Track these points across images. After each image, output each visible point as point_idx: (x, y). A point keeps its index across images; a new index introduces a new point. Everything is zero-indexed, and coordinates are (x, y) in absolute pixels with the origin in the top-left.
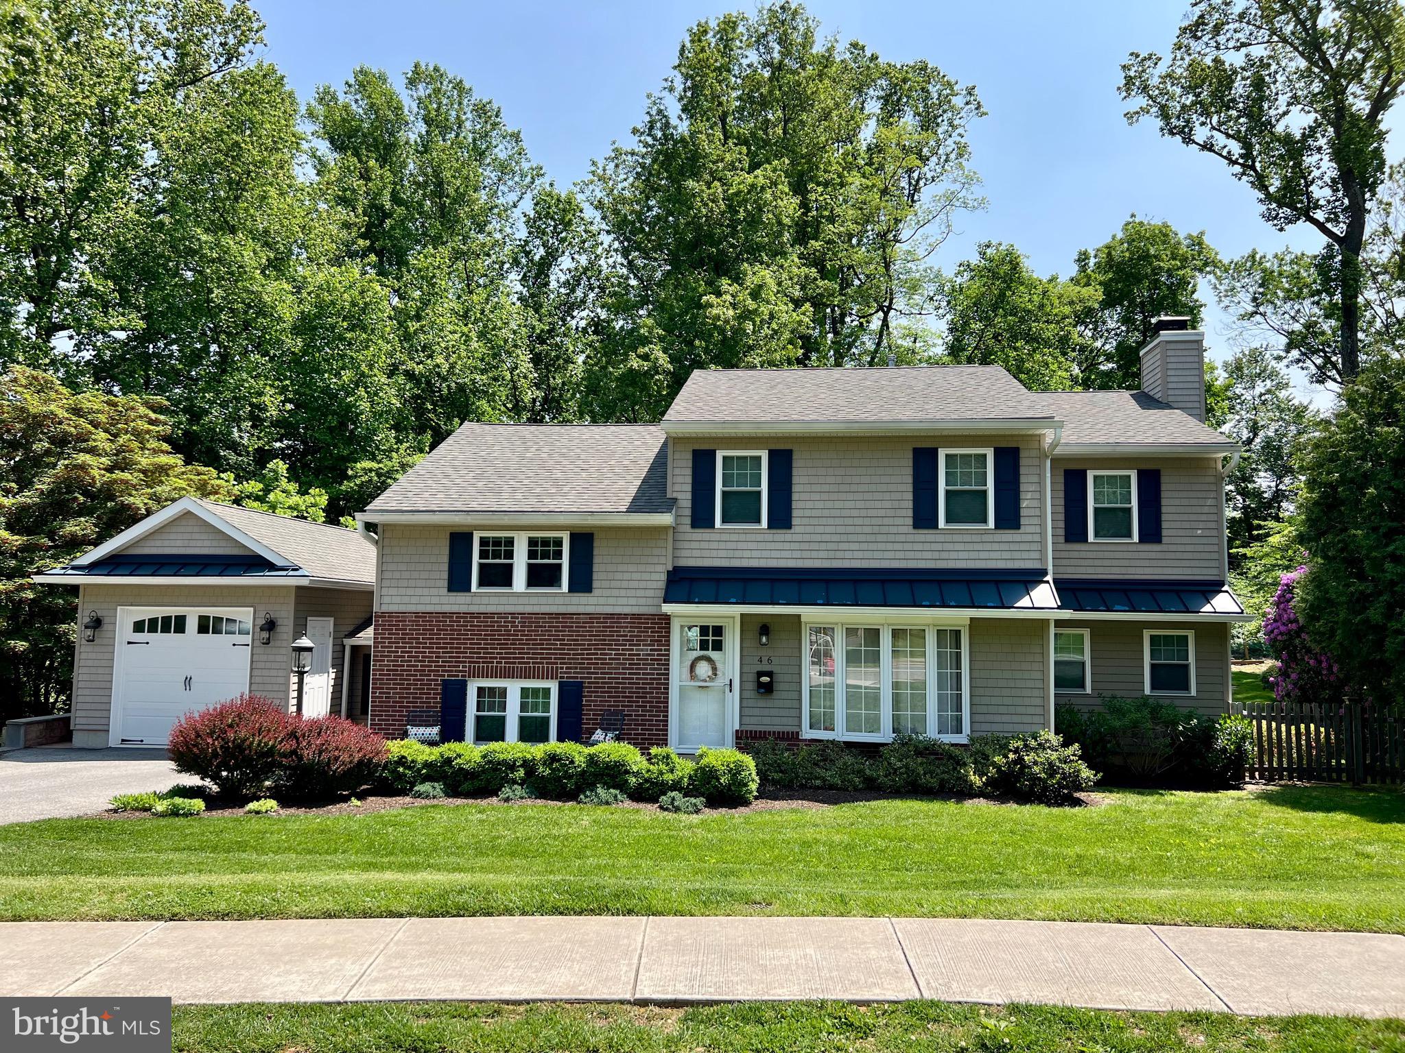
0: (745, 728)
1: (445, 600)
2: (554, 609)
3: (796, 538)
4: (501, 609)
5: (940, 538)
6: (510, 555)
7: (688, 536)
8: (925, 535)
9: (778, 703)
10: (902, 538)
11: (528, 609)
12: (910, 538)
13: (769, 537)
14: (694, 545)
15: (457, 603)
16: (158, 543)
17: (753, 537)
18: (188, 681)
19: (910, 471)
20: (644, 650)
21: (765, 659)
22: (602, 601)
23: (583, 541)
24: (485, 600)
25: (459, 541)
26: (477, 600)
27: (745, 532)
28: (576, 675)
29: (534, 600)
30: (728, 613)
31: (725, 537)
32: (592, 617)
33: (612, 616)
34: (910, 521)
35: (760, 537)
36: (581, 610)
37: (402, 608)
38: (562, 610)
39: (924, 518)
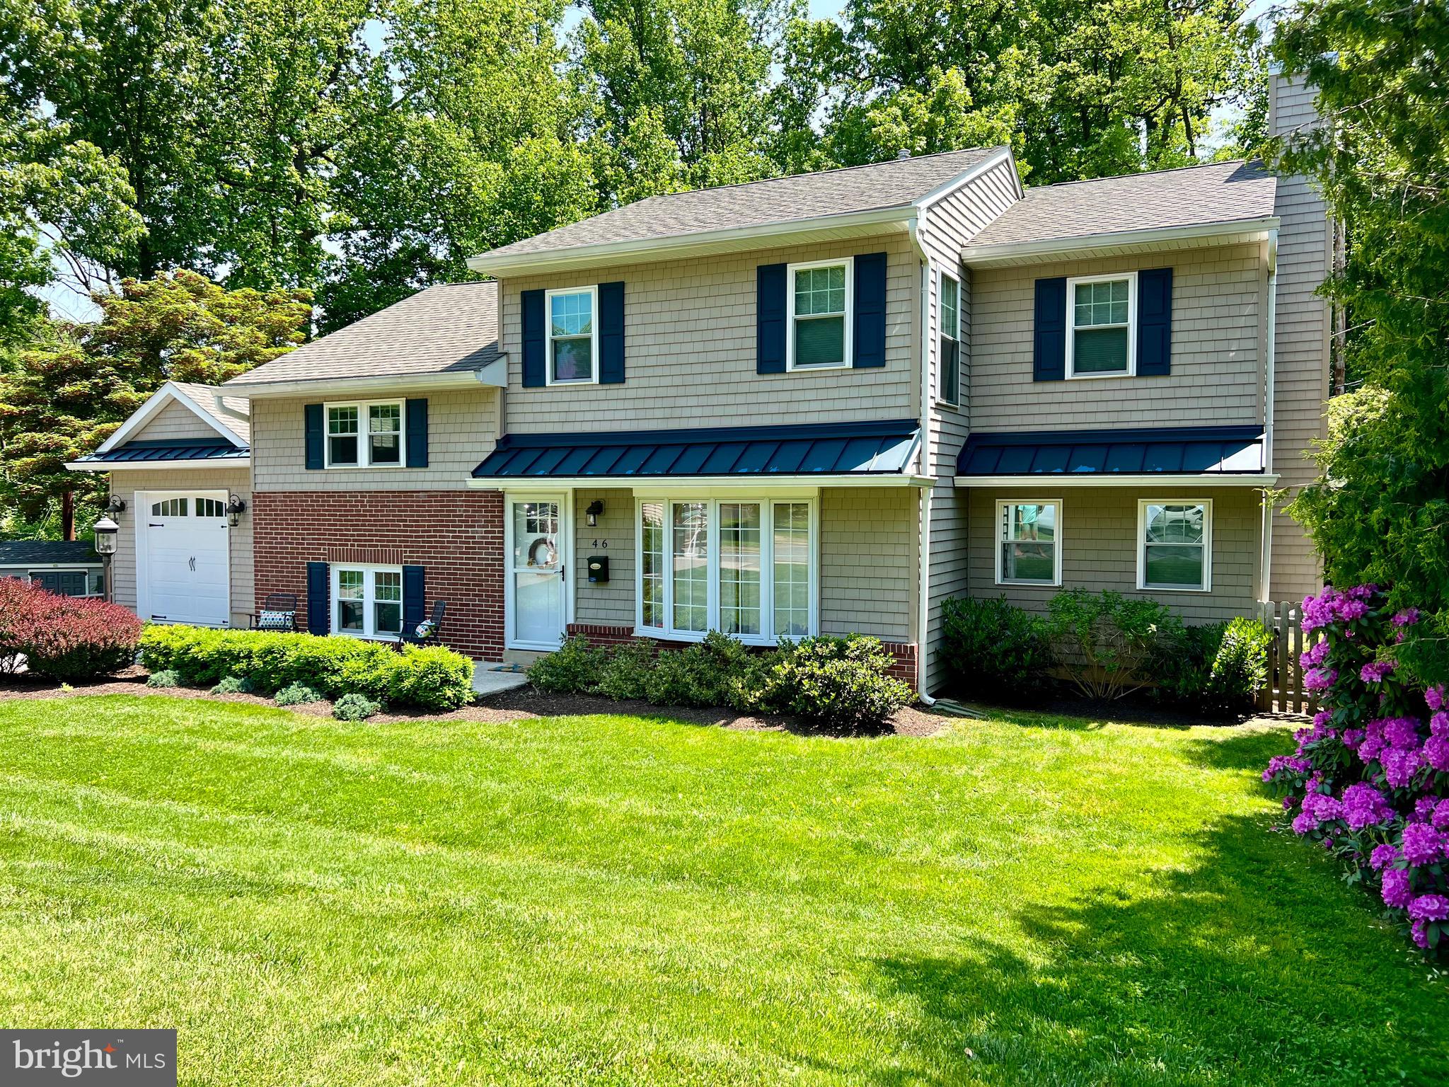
0: (580, 622)
1: (305, 478)
2: (395, 487)
3: (631, 393)
4: (350, 487)
5: (789, 385)
6: (354, 427)
7: (520, 398)
8: (772, 381)
9: (614, 594)
10: (745, 388)
11: (373, 487)
12: (755, 387)
13: (601, 395)
14: (527, 408)
15: (314, 482)
17: (582, 396)
18: (192, 560)
19: (753, 298)
20: (479, 532)
21: (600, 543)
22: (438, 476)
23: (418, 409)
24: (337, 478)
25: (313, 413)
26: (330, 478)
27: (577, 390)
28: (417, 560)
29: (378, 477)
30: (560, 488)
31: (557, 397)
32: (431, 494)
33: (447, 493)
34: (753, 365)
35: (592, 395)
36: (419, 487)
37: (273, 488)
38: (403, 487)
39: (770, 361)
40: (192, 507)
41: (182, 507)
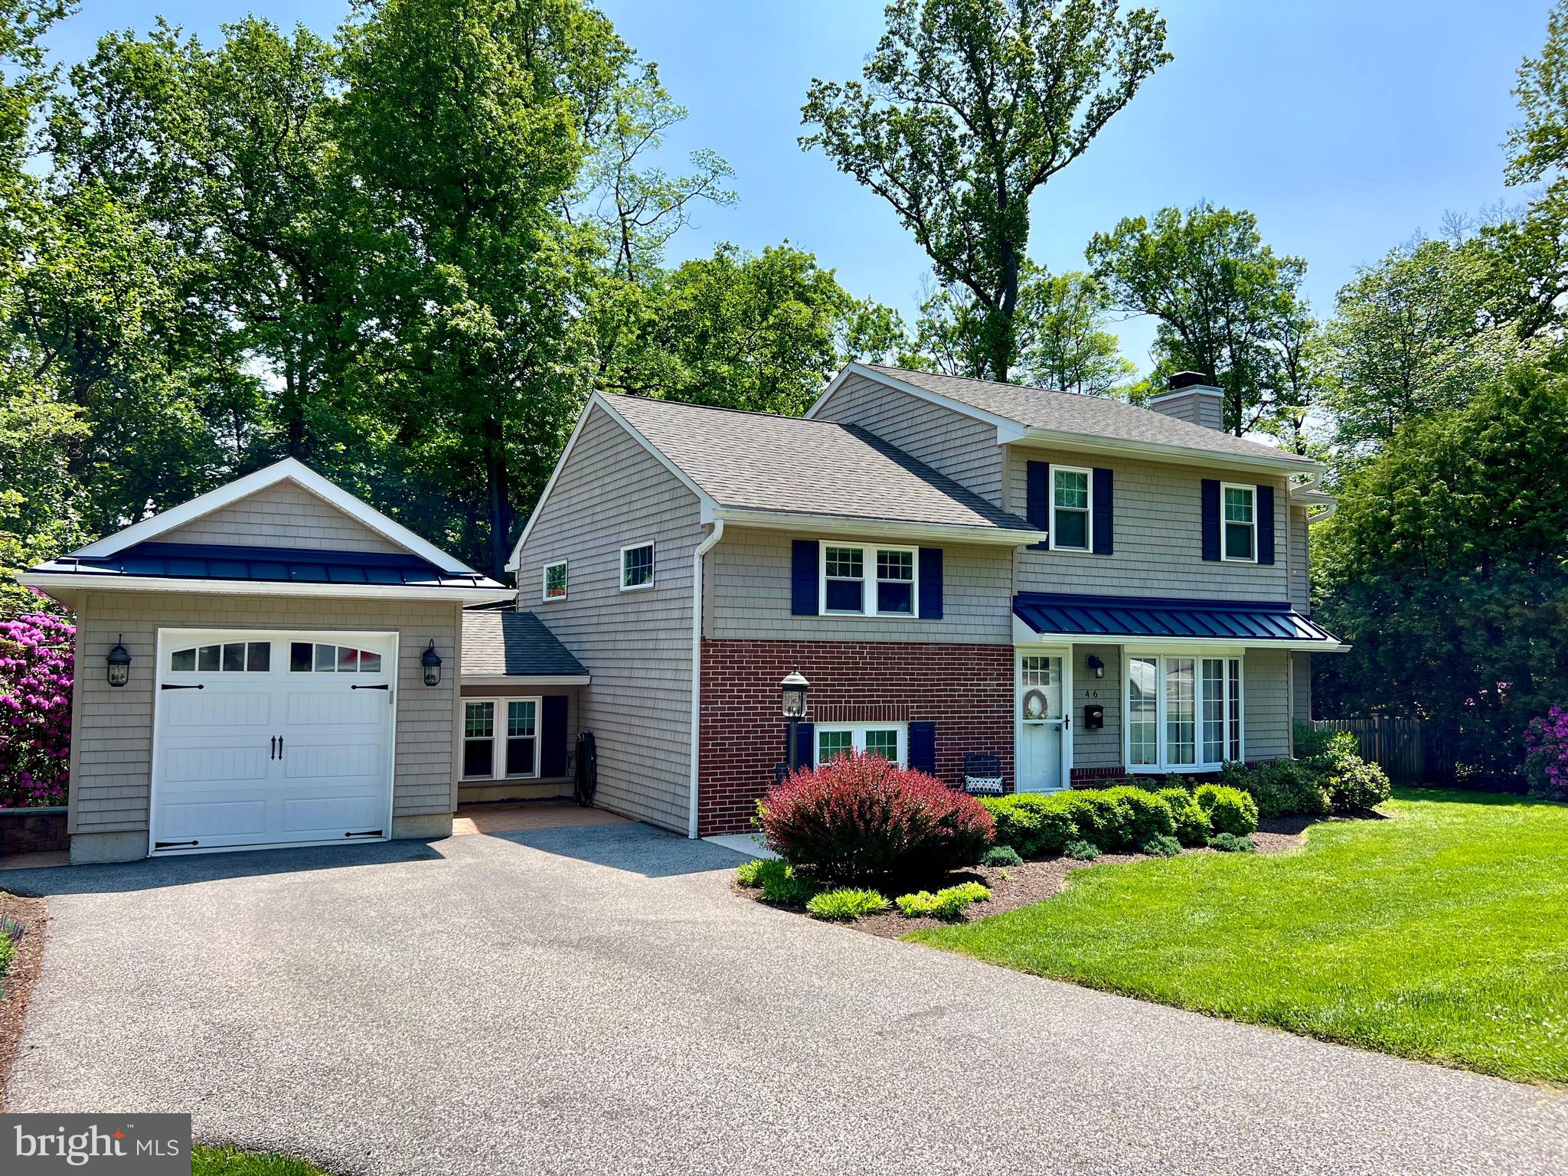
0: (1080, 766)
1: (789, 625)
2: (904, 638)
3: (1116, 564)
4: (849, 637)
5: (1221, 570)
6: (858, 571)
7: (1024, 558)
8: (1211, 567)
9: (1102, 739)
10: (1193, 569)
11: (879, 638)
12: (1200, 569)
13: (1093, 563)
14: (1030, 568)
15: (802, 629)
16: (228, 528)
17: (1078, 562)
18: (277, 745)
19: (1199, 502)
20: (990, 685)
21: (1091, 693)
22: (951, 629)
23: (933, 556)
24: (832, 626)
25: (804, 551)
26: (824, 626)
27: (1073, 556)
28: (925, 715)
29: (883, 627)
30: (1060, 643)
31: (1056, 560)
32: (941, 647)
33: (959, 646)
34: (1200, 553)
35: (1086, 563)
36: (932, 639)
37: (740, 635)
38: (913, 639)
39: (1210, 552)
40: (280, 656)
41: (260, 657)
